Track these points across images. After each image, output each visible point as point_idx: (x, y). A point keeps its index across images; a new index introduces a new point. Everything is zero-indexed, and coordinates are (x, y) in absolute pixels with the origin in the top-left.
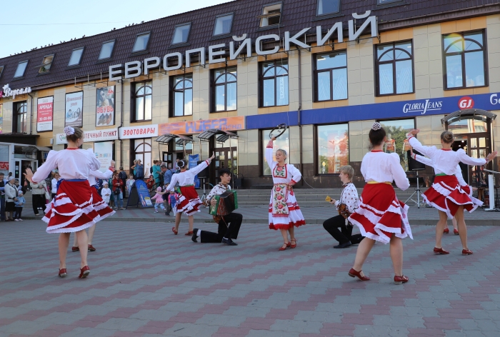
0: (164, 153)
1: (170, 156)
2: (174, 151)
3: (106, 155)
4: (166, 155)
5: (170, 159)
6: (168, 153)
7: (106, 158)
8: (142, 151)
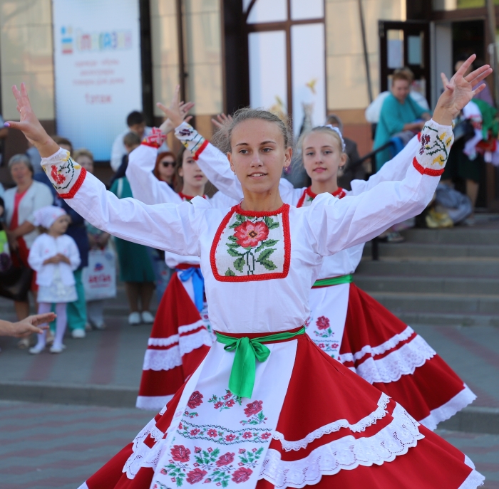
0: (386, 26)
1: (416, 43)
2: (440, 16)
3: (108, 41)
4: (396, 37)
5: (416, 57)
6: (409, 28)
7: (109, 54)
8: (281, 16)
